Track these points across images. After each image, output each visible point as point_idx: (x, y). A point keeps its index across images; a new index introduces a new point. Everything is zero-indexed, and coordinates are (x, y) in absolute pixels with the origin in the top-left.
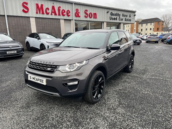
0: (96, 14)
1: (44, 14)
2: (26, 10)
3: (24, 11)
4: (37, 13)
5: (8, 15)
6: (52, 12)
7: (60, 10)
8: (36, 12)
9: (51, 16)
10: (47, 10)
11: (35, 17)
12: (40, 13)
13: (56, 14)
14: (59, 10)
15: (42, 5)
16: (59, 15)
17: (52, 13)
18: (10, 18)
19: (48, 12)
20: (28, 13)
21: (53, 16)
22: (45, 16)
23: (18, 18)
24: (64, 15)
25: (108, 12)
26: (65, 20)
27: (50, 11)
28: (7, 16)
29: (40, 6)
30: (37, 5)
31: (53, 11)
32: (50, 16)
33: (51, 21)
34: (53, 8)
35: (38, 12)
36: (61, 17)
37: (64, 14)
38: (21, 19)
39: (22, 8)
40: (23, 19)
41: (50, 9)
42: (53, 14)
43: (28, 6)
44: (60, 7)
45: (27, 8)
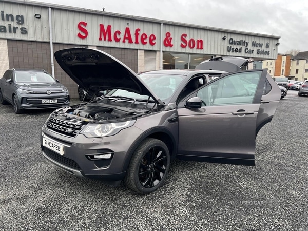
0: (201, 41)
1: (112, 40)
2: (83, 35)
3: (79, 36)
4: (100, 39)
5: (55, 41)
6: (125, 38)
7: (139, 34)
8: (99, 37)
9: (123, 43)
10: (117, 34)
11: (97, 46)
12: (105, 40)
13: (131, 42)
14: (137, 35)
15: (109, 27)
16: (137, 42)
17: (124, 40)
18: (57, 47)
19: (118, 37)
20: (85, 39)
21: (127, 45)
22: (113, 44)
24: (144, 43)
25: (224, 39)
26: (146, 51)
27: (121, 37)
28: (53, 43)
29: (106, 28)
30: (102, 26)
31: (127, 36)
32: (120, 45)
33: (123, 52)
34: (128, 30)
35: (102, 37)
36: (140, 46)
37: (145, 41)
39: (78, 31)
41: (123, 32)
42: (127, 41)
43: (88, 28)
44: (139, 30)
45: (85, 32)
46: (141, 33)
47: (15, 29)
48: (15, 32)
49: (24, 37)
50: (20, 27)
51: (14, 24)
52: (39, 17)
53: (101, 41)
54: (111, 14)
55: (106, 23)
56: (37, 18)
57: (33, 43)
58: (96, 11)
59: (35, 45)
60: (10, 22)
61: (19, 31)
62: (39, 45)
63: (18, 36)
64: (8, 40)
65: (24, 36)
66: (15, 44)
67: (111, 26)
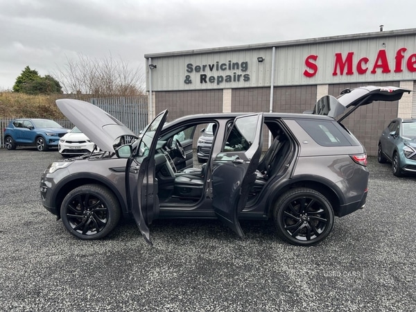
1: (353, 73)
2: (311, 71)
3: (307, 74)
4: (335, 74)
5: (276, 85)
6: (376, 66)
7: (403, 57)
8: (333, 72)
9: (373, 76)
10: (363, 63)
11: (329, 84)
12: (342, 74)
14: (399, 57)
15: (350, 56)
16: (398, 69)
17: (374, 69)
18: (279, 91)
19: (364, 67)
20: (314, 77)
21: (380, 76)
22: (355, 78)
23: (293, 90)
24: (413, 70)
27: (370, 66)
28: (274, 87)
29: (344, 58)
30: (339, 56)
31: (380, 63)
32: (367, 78)
34: (382, 55)
35: (338, 71)
36: (404, 75)
38: (298, 90)
39: (305, 69)
40: (303, 90)
41: (373, 59)
42: (379, 71)
43: (318, 63)
44: (404, 50)
45: (314, 68)
46: (407, 55)
47: (239, 76)
48: (239, 80)
49: (247, 85)
50: (243, 74)
51: (239, 72)
52: (261, 60)
53: (335, 77)
54: (354, 36)
55: (344, 51)
56: (259, 61)
57: (254, 90)
58: (331, 38)
59: (256, 91)
60: (236, 71)
61: (242, 78)
62: (260, 90)
63: (242, 84)
64: (232, 89)
65: (246, 83)
66: (238, 92)
67: (352, 53)
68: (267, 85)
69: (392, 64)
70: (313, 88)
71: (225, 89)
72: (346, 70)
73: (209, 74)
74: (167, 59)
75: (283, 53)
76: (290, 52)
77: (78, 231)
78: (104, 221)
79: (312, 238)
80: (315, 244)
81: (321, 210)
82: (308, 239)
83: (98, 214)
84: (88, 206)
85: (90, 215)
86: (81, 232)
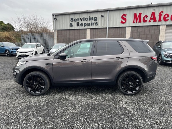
1: (141, 22)
2: (124, 21)
3: (122, 22)
4: (134, 22)
5: (109, 27)
6: (151, 19)
7: (162, 15)
8: (133, 21)
9: (149, 23)
10: (145, 18)
11: (131, 27)
12: (136, 22)
13: (155, 21)
14: (160, 15)
15: (140, 14)
16: (160, 20)
17: (150, 20)
18: (110, 30)
19: (146, 19)
20: (125, 23)
21: (152, 23)
22: (142, 24)
23: (116, 29)
24: (165, 20)
26: (167, 25)
27: (148, 19)
28: (108, 28)
29: (138, 15)
30: (135, 15)
31: (152, 17)
32: (147, 24)
33: (149, 28)
34: (153, 14)
35: (135, 21)
36: (163, 22)
37: (167, 19)
38: (118, 29)
39: (121, 20)
40: (121, 29)
41: (149, 16)
42: (152, 21)
43: (127, 18)
44: (162, 12)
45: (125, 19)
46: (163, 14)
47: (93, 23)
48: (93, 25)
49: (97, 27)
50: (95, 22)
51: (93, 21)
52: (103, 16)
53: (134, 24)
54: (142, 6)
55: (138, 12)
56: (102, 17)
57: (100, 29)
58: (132, 7)
59: (100, 30)
60: (92, 21)
61: (95, 24)
62: (102, 29)
63: (94, 27)
64: (91, 29)
65: (96, 26)
66: (93, 30)
67: (141, 13)
68: (105, 27)
69: (157, 18)
70: (125, 28)
71: (87, 29)
72: (138, 21)
73: (80, 22)
74: (62, 16)
75: (112, 13)
76: (115, 13)
77: (32, 92)
78: (43, 87)
79: (134, 92)
80: (135, 94)
81: (138, 80)
82: (132, 92)
83: (40, 84)
84: (36, 80)
85: (37, 85)
86: (33, 92)
